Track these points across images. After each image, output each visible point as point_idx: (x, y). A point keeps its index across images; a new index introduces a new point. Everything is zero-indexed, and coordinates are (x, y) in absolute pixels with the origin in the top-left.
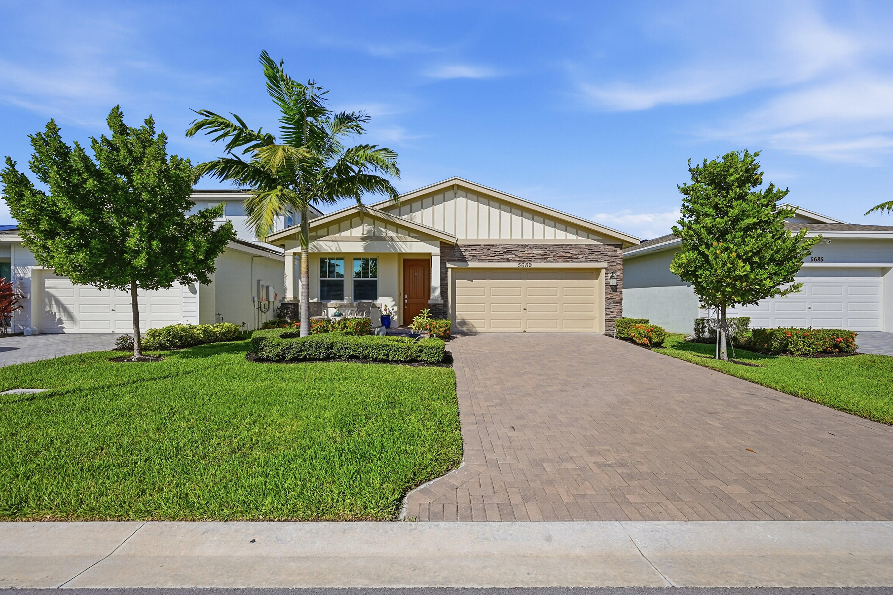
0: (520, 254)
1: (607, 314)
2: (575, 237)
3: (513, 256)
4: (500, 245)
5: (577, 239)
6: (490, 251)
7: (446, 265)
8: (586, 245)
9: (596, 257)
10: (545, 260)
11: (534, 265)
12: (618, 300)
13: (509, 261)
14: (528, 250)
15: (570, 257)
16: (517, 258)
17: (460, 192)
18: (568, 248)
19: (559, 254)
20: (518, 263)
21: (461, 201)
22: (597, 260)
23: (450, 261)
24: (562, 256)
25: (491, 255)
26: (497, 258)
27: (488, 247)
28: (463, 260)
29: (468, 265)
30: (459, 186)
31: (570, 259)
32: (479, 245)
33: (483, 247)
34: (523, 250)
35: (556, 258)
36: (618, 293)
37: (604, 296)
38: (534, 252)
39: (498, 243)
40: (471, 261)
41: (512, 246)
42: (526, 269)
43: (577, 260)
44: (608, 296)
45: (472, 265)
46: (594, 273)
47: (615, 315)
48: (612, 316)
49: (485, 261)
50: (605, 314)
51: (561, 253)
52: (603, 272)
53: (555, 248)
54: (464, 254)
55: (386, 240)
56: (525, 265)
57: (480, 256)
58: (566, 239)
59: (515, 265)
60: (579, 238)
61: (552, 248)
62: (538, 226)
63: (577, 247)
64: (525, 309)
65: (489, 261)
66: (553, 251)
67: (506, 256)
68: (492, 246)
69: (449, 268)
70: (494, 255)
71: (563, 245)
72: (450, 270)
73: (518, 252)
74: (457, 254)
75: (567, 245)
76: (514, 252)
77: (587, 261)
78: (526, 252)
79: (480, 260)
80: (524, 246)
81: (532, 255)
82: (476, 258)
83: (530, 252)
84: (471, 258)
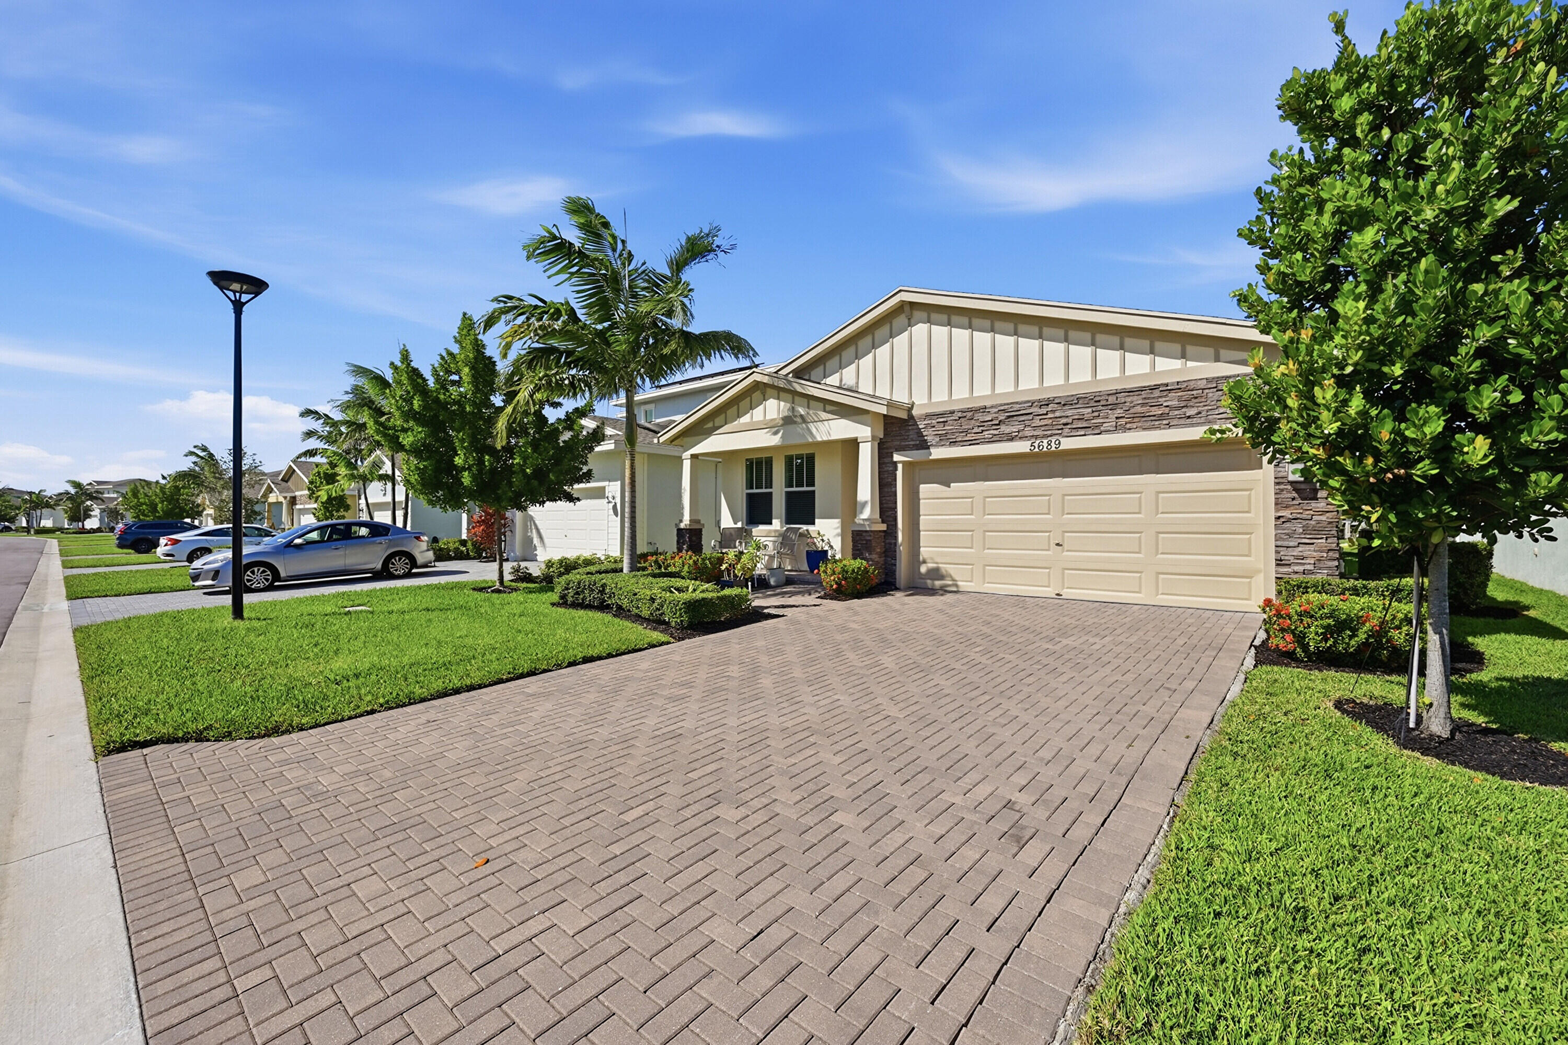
0: (1037, 422)
1: (1280, 563)
2: (1177, 364)
3: (1021, 427)
4: (992, 407)
5: (1183, 369)
6: (973, 421)
7: (892, 457)
8: (1211, 379)
10: (1098, 430)
11: (1068, 444)
12: (1319, 522)
13: (1012, 439)
14: (1053, 411)
15: (1162, 417)
16: (1028, 432)
17: (915, 315)
18: (1157, 393)
19: (1132, 411)
20: (1030, 443)
21: (920, 330)
23: (901, 449)
24: (1141, 416)
25: (976, 430)
26: (987, 434)
27: (969, 414)
28: (924, 445)
29: (930, 454)
30: (912, 305)
31: (1163, 420)
32: (952, 412)
33: (960, 414)
34: (1044, 411)
35: (1123, 421)
37: (1271, 512)
38: (1069, 413)
39: (988, 404)
40: (936, 446)
41: (1017, 407)
42: (1050, 454)
43: (1182, 421)
44: (1286, 513)
45: (937, 453)
47: (1311, 567)
48: (1297, 568)
49: (963, 443)
50: (1274, 563)
51: (1139, 409)
53: (1122, 398)
54: (924, 434)
55: (795, 423)
56: (1045, 444)
57: (953, 433)
58: (1153, 373)
59: (1021, 447)
60: (1190, 364)
61: (1112, 399)
62: (1081, 353)
63: (1180, 387)
64: (1058, 545)
65: (973, 443)
66: (1113, 407)
67: (1005, 429)
68: (977, 410)
69: (900, 462)
70: (981, 429)
71: (1141, 389)
72: (900, 466)
73: (1030, 417)
74: (912, 435)
75: (1156, 387)
76: (1023, 418)
78: (1050, 415)
79: (954, 443)
80: (1045, 403)
81: (1064, 421)
82: (948, 440)
83: (1057, 414)
84: (938, 439)
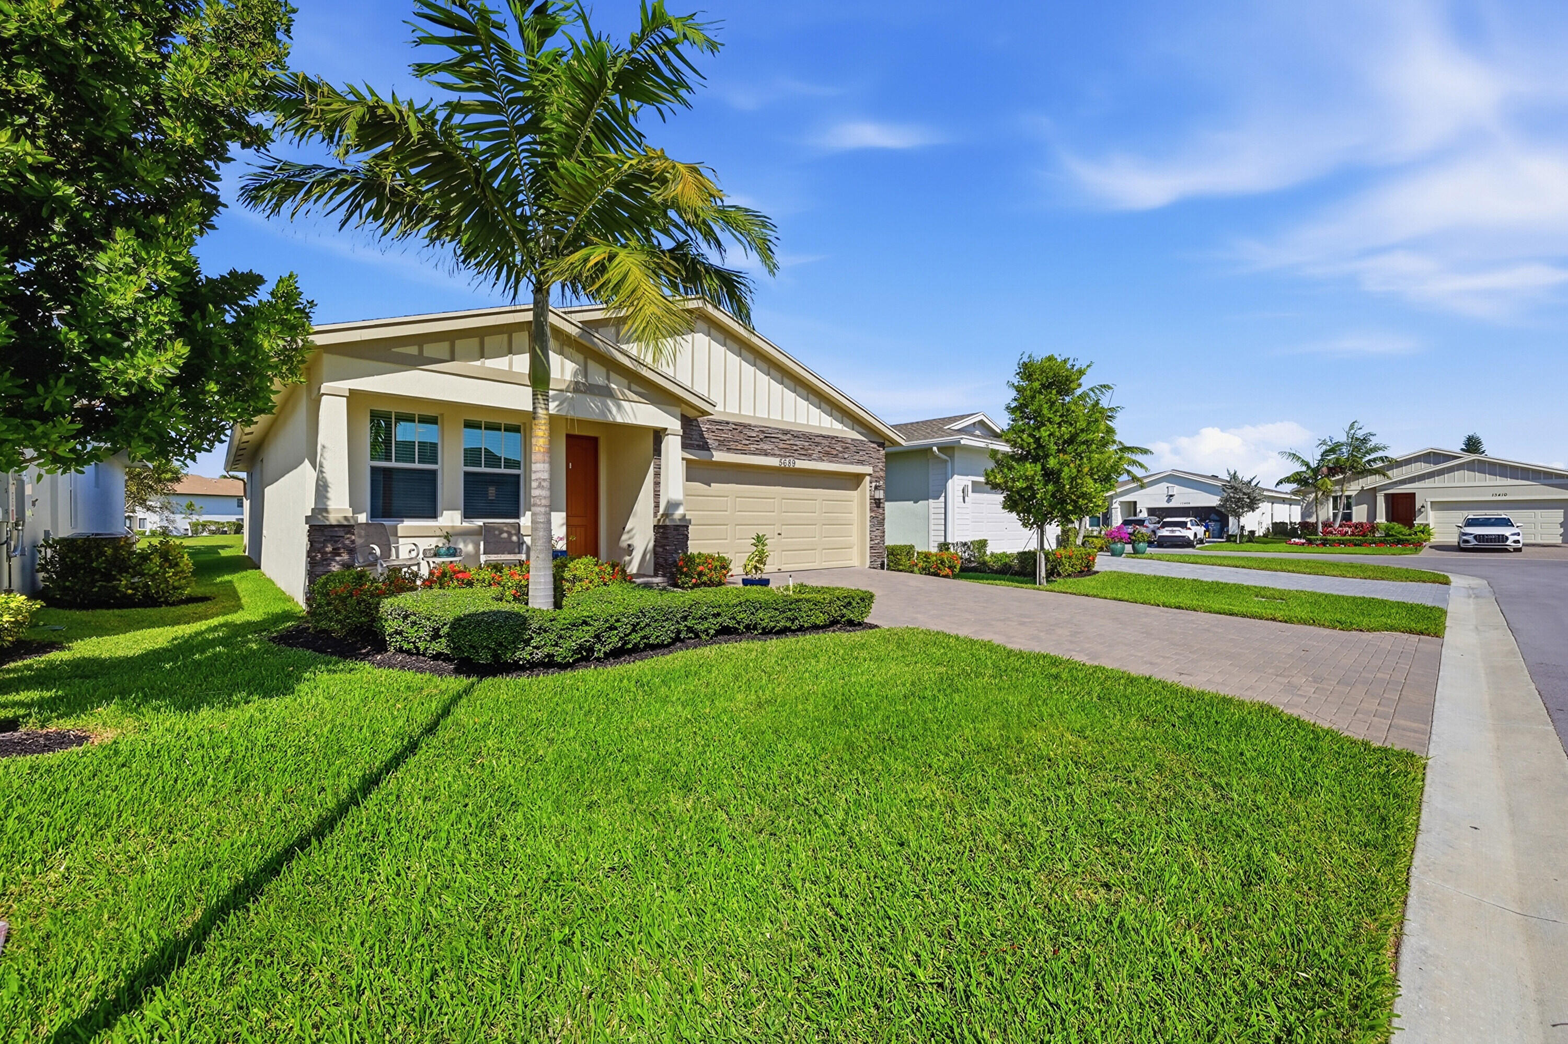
0: (781, 446)
1: (871, 540)
2: (841, 426)
3: (773, 446)
4: (755, 426)
5: (842, 431)
6: (742, 435)
8: (853, 440)
9: (861, 459)
10: (811, 457)
11: (801, 464)
12: (881, 519)
13: (767, 454)
14: (789, 440)
15: (836, 456)
16: (777, 451)
17: (700, 324)
18: (833, 441)
19: (825, 449)
20: (779, 459)
21: (701, 339)
22: (861, 462)
24: (828, 453)
25: (744, 442)
26: (753, 447)
27: (740, 428)
28: (706, 446)
29: (713, 456)
30: (701, 315)
31: (836, 458)
32: (728, 423)
33: (733, 426)
34: (785, 438)
35: (821, 455)
36: (881, 511)
37: (868, 514)
38: (798, 443)
39: (753, 423)
40: (716, 449)
41: (770, 431)
42: (791, 470)
44: (871, 514)
45: (719, 456)
46: (855, 481)
48: (875, 542)
49: (736, 451)
50: (869, 539)
51: (827, 449)
52: (868, 478)
53: (820, 440)
54: (706, 436)
56: (787, 463)
57: (729, 441)
58: (831, 429)
59: (773, 462)
60: (845, 428)
61: (817, 440)
62: (803, 405)
63: (842, 441)
64: (779, 534)
65: (742, 452)
66: (818, 444)
67: (763, 446)
68: (745, 426)
70: (748, 442)
71: (829, 437)
73: (778, 440)
74: (699, 436)
75: (833, 438)
76: (773, 440)
77: (852, 463)
79: (729, 450)
80: (786, 433)
81: (795, 448)
82: (724, 445)
83: (791, 442)
84: (717, 444)
